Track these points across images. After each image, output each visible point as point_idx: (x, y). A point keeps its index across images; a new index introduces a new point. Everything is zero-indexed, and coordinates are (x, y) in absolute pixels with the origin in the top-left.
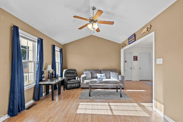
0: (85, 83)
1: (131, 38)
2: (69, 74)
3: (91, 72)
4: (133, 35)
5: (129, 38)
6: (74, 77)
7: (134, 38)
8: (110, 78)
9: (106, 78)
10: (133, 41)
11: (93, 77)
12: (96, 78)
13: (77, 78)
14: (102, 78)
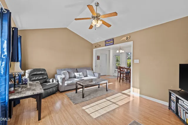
0: (66, 84)
1: (109, 42)
2: (36, 76)
3: (68, 72)
4: (111, 39)
5: (107, 41)
6: (45, 80)
7: (112, 42)
8: (87, 76)
9: (85, 77)
10: (111, 44)
11: (70, 77)
12: (75, 77)
13: (51, 80)
14: (81, 77)
